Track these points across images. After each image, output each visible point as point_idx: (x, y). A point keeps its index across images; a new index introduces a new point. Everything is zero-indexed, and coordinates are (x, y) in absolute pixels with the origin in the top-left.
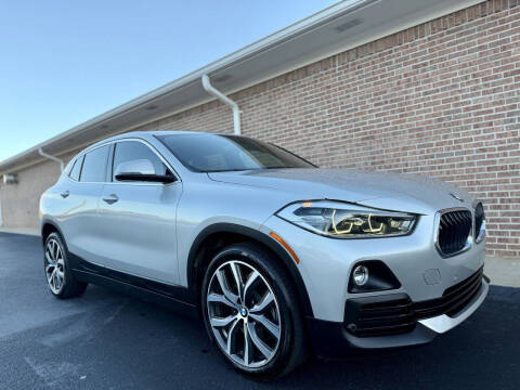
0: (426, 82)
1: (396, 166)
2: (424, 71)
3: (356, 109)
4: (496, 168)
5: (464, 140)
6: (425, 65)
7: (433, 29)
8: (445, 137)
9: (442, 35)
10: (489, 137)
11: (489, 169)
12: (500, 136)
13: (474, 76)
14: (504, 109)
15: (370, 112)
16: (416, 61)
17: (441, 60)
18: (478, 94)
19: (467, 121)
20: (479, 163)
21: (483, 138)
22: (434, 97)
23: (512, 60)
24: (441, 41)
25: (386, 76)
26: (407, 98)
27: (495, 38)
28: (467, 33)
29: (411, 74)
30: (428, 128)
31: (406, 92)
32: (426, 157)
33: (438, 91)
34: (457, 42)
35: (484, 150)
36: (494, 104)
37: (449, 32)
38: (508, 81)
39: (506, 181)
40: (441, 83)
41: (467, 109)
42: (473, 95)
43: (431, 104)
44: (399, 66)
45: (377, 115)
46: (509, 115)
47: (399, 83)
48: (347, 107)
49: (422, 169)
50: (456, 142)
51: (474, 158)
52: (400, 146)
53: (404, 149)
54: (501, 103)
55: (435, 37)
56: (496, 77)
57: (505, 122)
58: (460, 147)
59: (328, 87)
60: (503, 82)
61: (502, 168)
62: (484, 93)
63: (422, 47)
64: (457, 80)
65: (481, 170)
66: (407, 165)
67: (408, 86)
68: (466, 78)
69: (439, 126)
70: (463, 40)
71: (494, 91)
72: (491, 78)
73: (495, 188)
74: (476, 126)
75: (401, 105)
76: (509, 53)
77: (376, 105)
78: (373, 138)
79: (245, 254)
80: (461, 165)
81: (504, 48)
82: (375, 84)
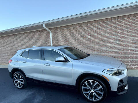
0: (99, 32)
1: (93, 50)
2: (99, 30)
3: (84, 36)
4: (114, 51)
5: (107, 45)
6: (100, 28)
7: (101, 21)
8: (104, 44)
9: (103, 23)
10: (112, 45)
11: (112, 51)
12: (114, 45)
13: (110, 32)
14: (115, 40)
15: (87, 37)
16: (97, 27)
17: (103, 28)
18: (110, 36)
19: (108, 41)
20: (110, 50)
21: (111, 45)
22: (101, 36)
23: (117, 30)
24: (103, 24)
25: (91, 30)
26: (95, 35)
27: (114, 25)
28: (108, 23)
29: (96, 30)
30: (100, 42)
31: (95, 34)
32: (99, 48)
33: (102, 34)
34: (106, 25)
35: (111, 47)
36: (113, 38)
37: (105, 22)
38: (116, 34)
39: (115, 54)
40: (103, 33)
41: (108, 39)
42: (109, 36)
43: (100, 37)
44: (94, 28)
45: (88, 38)
46: (116, 41)
47: (94, 32)
48: (81, 36)
49: (98, 50)
50: (106, 45)
51: (109, 49)
52: (94, 45)
53: (94, 46)
54: (115, 38)
55: (102, 23)
56: (114, 33)
57: (116, 42)
58: (106, 46)
59: (77, 30)
60: (115, 34)
61: (115, 51)
62: (112, 36)
63: (99, 25)
64: (106, 33)
65: (111, 51)
66: (95, 49)
67: (95, 33)
68: (108, 32)
69: (102, 42)
70: (108, 25)
71: (113, 36)
72: (113, 33)
73: (113, 55)
74: (110, 43)
75: (94, 36)
76: (116, 29)
77: (88, 36)
78: (87, 43)
79: (94, 79)
80: (107, 50)
81: (116, 28)
82: (88, 31)
